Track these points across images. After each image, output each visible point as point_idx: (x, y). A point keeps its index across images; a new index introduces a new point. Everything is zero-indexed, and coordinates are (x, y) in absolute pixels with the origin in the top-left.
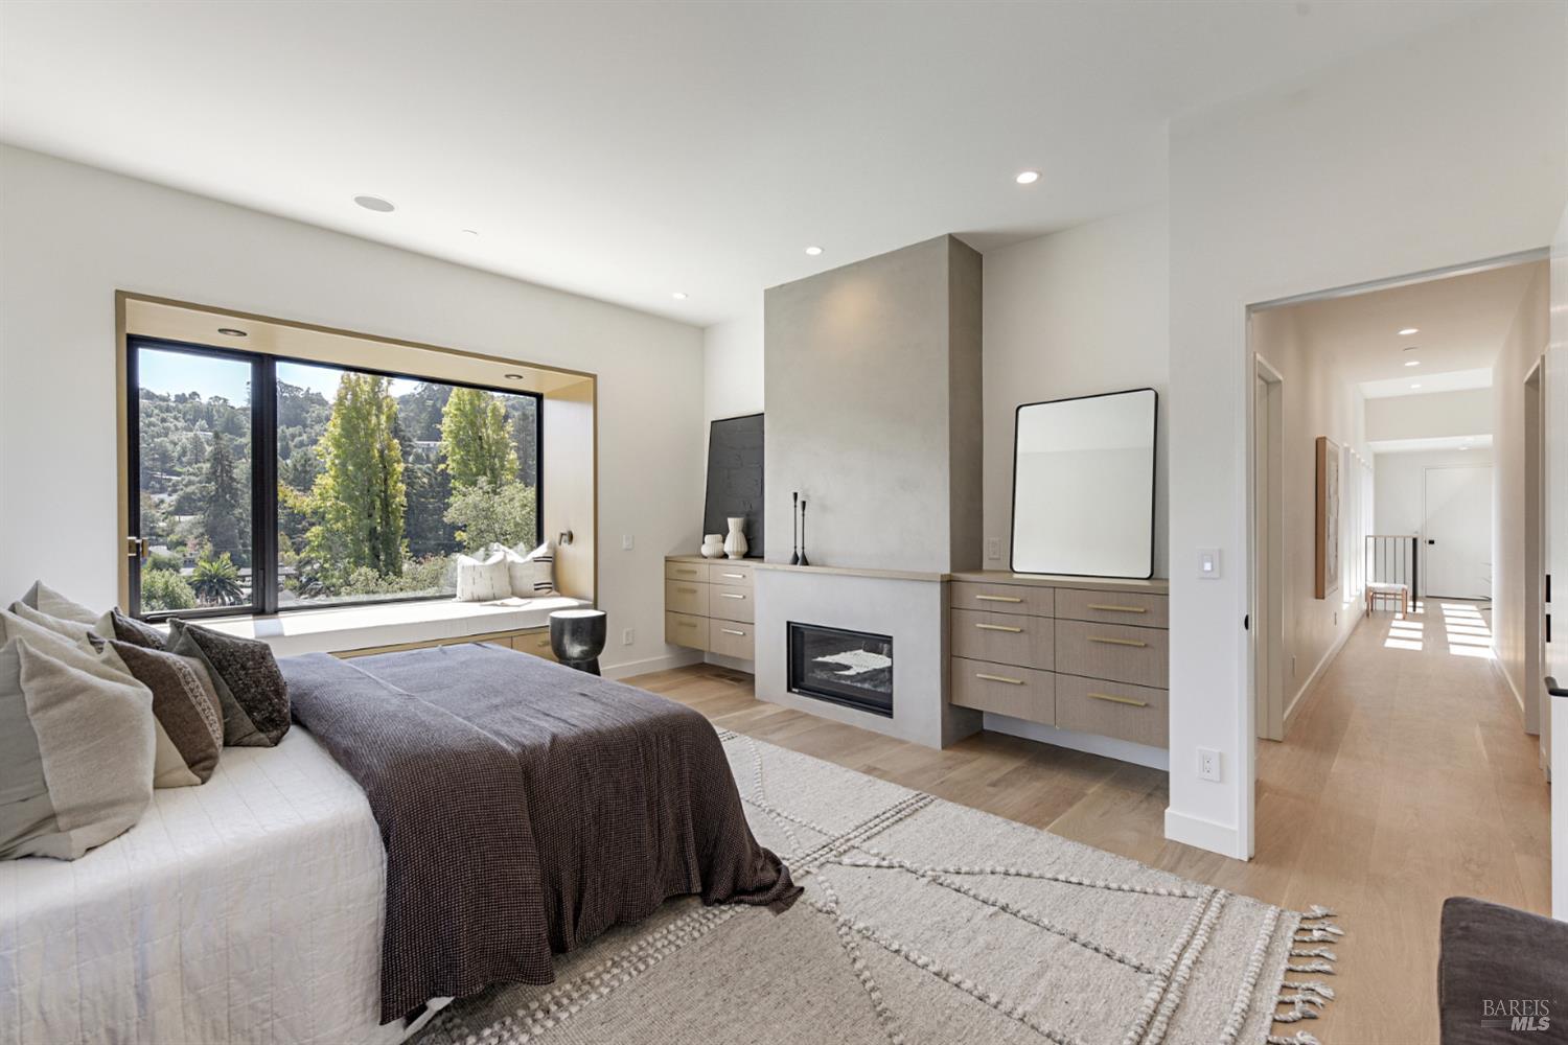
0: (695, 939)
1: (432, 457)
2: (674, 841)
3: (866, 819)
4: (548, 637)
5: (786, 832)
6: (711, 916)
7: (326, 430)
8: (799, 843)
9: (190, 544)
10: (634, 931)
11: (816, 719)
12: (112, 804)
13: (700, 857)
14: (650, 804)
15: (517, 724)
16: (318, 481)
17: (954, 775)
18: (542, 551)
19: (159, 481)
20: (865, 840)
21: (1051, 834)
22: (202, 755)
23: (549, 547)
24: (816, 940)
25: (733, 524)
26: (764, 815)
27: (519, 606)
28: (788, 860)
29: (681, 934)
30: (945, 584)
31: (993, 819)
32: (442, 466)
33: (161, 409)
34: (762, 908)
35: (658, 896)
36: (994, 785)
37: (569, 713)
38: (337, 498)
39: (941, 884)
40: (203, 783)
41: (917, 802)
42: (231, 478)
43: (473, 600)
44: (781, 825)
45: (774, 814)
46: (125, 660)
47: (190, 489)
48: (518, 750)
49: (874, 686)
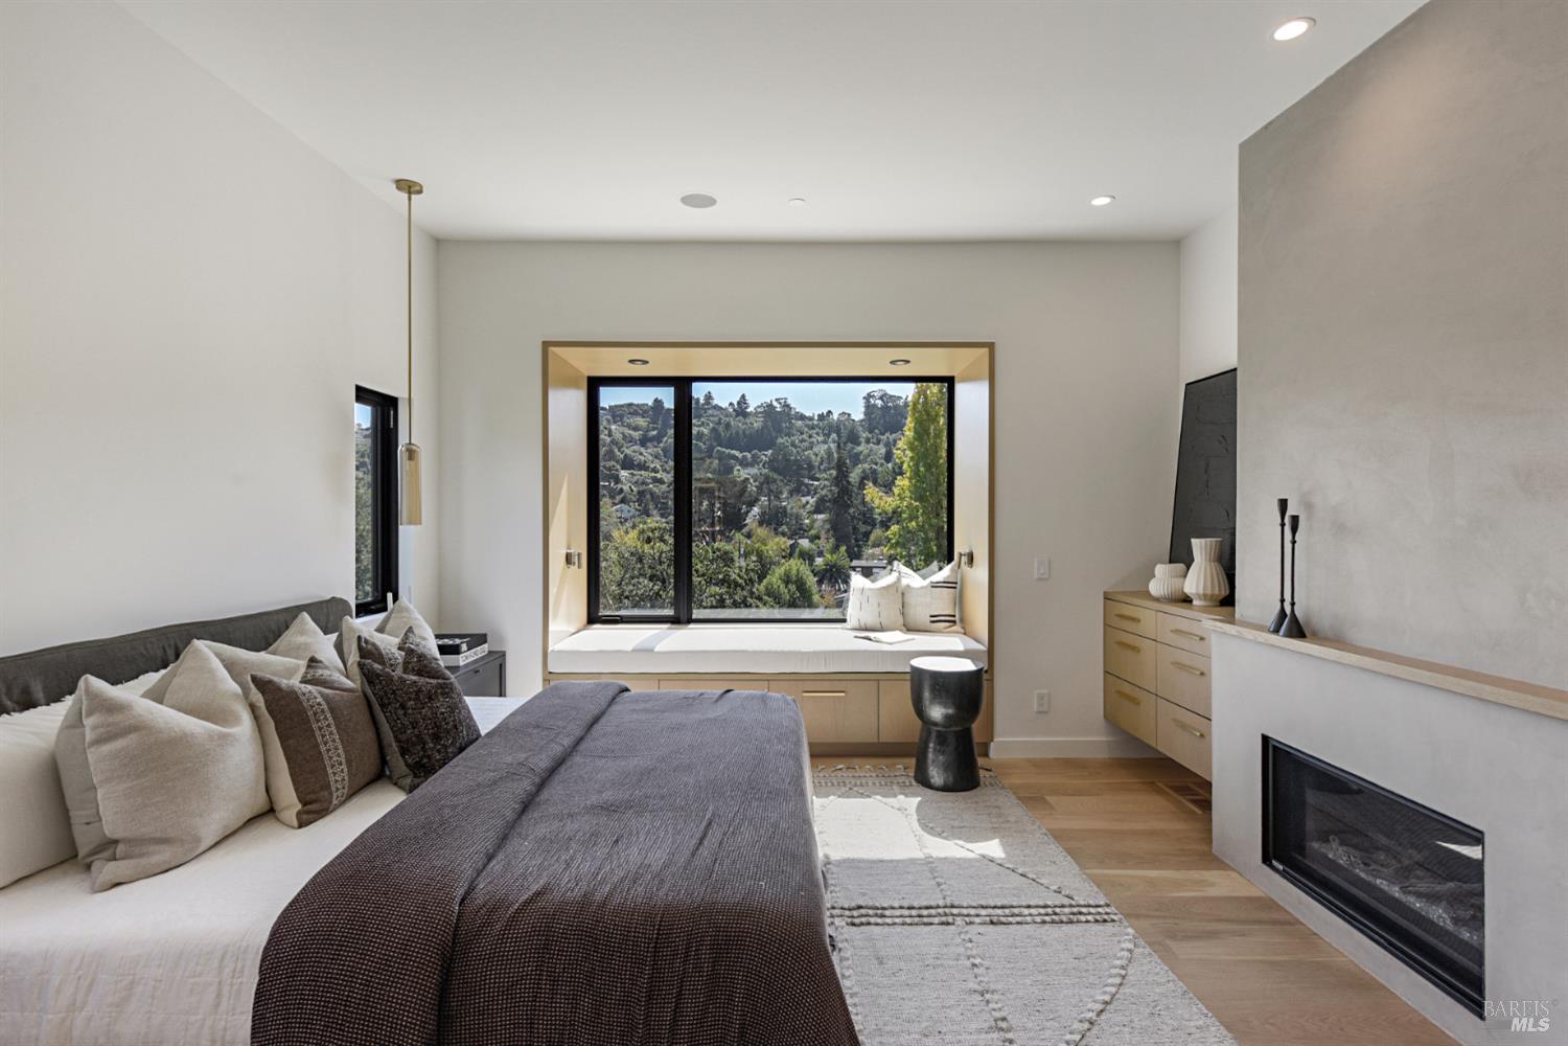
7: (903, 434)
9: (822, 538)
16: (897, 482)
18: (946, 574)
19: (807, 485)
25: (1200, 549)
33: (807, 426)
38: (911, 498)
40: (299, 826)
42: (848, 482)
43: (858, 629)
47: (823, 493)
49: (1456, 921)
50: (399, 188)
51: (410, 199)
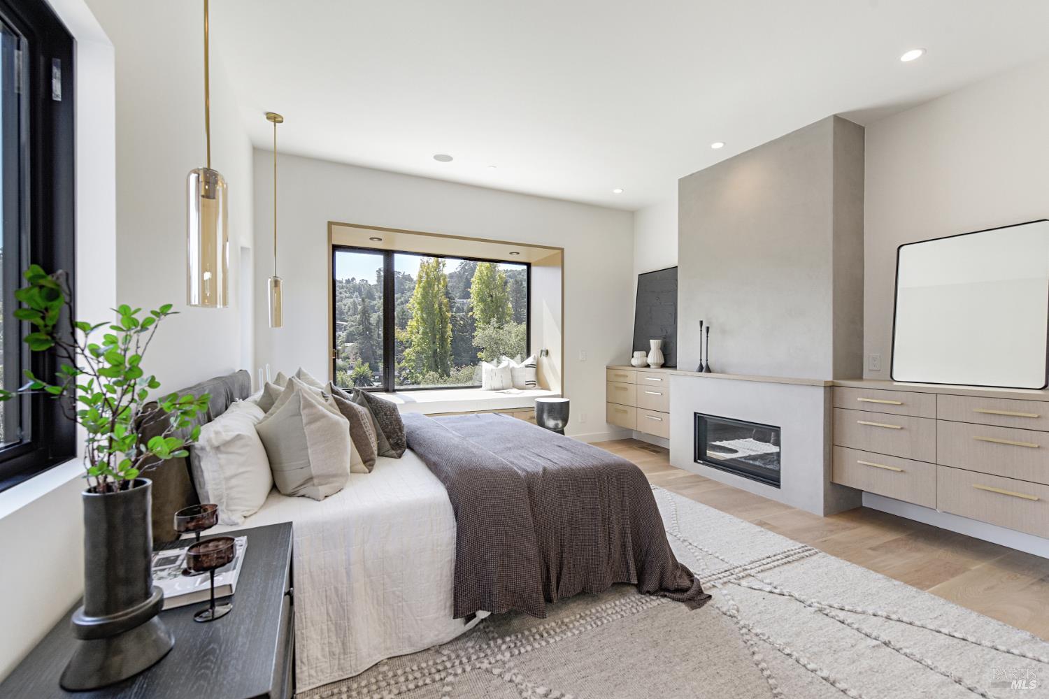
0: (633, 613)
1: (465, 308)
2: (619, 546)
3: (760, 557)
4: (535, 414)
5: (696, 557)
6: (644, 601)
7: (412, 295)
8: (706, 565)
9: (351, 359)
10: (593, 600)
11: (717, 483)
12: (334, 476)
13: (636, 561)
14: (604, 519)
15: (522, 459)
16: (409, 323)
17: (836, 537)
18: (530, 361)
20: (759, 572)
21: (932, 595)
22: (368, 458)
23: (534, 358)
24: (722, 633)
25: (654, 344)
26: (679, 542)
27: (518, 394)
28: (699, 575)
29: (624, 608)
30: (828, 389)
31: (873, 575)
32: (471, 313)
34: (680, 604)
35: (609, 581)
36: (873, 549)
37: (552, 456)
39: (827, 615)
40: (370, 472)
41: (803, 552)
42: (370, 324)
43: (491, 390)
44: (693, 551)
45: (686, 543)
46: (338, 405)
47: (352, 329)
48: (524, 473)
49: (764, 464)
50: (268, 118)
51: (275, 126)
